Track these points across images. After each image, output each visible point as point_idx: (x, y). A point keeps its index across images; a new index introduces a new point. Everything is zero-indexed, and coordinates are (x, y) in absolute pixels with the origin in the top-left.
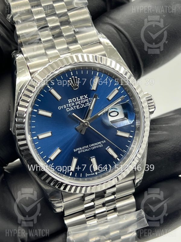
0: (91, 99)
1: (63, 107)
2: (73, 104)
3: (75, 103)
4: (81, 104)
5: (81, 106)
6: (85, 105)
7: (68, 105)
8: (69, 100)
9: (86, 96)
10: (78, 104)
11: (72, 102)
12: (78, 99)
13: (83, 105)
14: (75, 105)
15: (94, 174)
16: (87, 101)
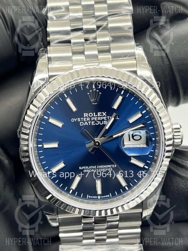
0: (109, 118)
1: (77, 120)
2: (88, 119)
3: (91, 118)
4: (98, 121)
5: (97, 123)
6: (101, 123)
7: (83, 119)
8: (85, 114)
9: (104, 113)
10: (94, 120)
12: (96, 115)
13: (99, 123)
14: (91, 120)
15: (96, 197)
16: (105, 119)
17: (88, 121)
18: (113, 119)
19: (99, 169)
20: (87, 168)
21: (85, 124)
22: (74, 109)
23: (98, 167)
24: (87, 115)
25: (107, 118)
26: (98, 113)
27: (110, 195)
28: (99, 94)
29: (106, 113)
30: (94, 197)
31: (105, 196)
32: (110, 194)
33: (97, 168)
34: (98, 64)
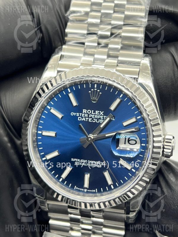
0: (106, 117)
1: (76, 114)
2: (86, 115)
3: (89, 115)
4: (95, 118)
5: (94, 120)
6: (98, 121)
7: (82, 115)
8: (84, 110)
9: (102, 112)
10: (91, 117)
11: (86, 113)
12: (93, 113)
13: (96, 120)
14: (88, 117)
15: (83, 190)
16: (101, 118)
17: (86, 117)
18: (108, 119)
21: (83, 119)
22: (75, 103)
24: (85, 112)
26: (96, 111)
27: (96, 191)
28: (99, 94)
29: (103, 112)
30: (81, 189)
31: (91, 191)
32: (96, 189)
34: (104, 67)
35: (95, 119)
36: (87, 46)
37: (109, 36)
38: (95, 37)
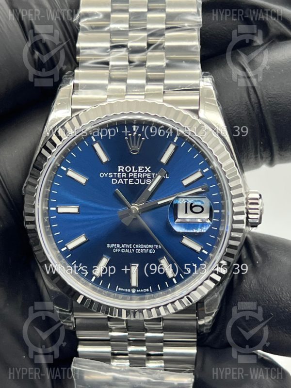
0: (155, 175)
1: (108, 175)
3: (127, 174)
8: (119, 167)
9: (148, 168)
10: (132, 177)
11: (123, 171)
12: (135, 170)
14: (127, 177)
15: (129, 290)
16: (148, 177)
17: (124, 178)
18: (159, 177)
19: (135, 249)
20: (118, 246)
21: (119, 182)
22: (104, 158)
23: (135, 246)
24: (122, 169)
25: (151, 176)
26: (139, 167)
27: (149, 290)
28: (141, 140)
29: (150, 167)
30: (126, 290)
31: (142, 290)
32: (150, 287)
33: (133, 248)
34: (143, 97)
35: (138, 180)
36: (112, 66)
37: (146, 47)
38: (123, 52)
